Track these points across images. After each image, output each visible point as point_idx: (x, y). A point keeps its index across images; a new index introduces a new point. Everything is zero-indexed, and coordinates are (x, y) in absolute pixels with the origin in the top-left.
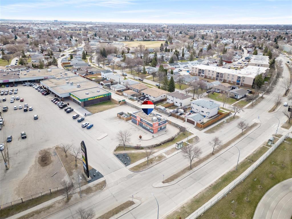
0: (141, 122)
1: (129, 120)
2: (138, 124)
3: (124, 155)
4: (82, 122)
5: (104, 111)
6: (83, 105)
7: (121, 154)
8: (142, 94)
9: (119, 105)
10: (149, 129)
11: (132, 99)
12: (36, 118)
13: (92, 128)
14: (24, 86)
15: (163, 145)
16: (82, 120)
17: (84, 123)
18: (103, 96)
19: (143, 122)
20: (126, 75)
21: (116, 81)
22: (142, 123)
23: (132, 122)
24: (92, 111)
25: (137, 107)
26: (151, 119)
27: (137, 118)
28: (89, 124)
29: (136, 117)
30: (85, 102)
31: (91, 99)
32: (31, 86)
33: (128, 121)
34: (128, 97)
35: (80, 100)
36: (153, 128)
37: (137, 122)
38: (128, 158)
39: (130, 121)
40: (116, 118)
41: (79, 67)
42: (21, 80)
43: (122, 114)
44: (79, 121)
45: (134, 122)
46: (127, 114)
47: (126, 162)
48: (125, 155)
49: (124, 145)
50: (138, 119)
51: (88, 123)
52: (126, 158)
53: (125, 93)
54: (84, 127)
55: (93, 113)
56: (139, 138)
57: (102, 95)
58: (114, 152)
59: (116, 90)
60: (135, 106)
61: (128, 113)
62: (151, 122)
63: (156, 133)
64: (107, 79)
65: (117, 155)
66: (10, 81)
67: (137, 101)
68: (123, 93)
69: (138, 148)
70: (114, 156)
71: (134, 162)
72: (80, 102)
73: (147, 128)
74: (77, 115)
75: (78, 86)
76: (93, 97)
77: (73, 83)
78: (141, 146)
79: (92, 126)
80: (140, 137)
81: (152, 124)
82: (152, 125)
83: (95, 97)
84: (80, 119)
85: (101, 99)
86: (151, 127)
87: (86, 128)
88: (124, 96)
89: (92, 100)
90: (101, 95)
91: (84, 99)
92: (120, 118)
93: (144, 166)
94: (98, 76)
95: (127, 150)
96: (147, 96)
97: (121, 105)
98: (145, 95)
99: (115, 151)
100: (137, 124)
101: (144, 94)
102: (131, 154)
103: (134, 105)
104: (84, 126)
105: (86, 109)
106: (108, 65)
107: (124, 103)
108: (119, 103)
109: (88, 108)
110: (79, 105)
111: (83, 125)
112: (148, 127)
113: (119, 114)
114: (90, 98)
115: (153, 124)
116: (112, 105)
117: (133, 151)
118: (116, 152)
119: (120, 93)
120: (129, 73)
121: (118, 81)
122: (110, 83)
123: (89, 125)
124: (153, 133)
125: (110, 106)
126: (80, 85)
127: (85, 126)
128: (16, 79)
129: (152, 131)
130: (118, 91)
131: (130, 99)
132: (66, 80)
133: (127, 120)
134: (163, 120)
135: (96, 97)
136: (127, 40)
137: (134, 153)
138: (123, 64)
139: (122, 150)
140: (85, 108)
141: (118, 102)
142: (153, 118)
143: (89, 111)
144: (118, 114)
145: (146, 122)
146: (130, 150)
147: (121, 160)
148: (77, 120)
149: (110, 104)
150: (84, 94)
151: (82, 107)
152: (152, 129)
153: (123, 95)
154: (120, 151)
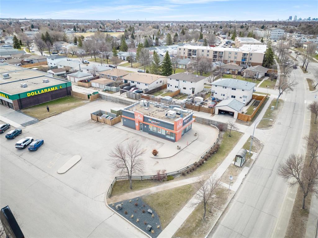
0: (145, 123)
1: (117, 123)
2: (137, 128)
3: (136, 205)
4: (17, 138)
5: (63, 113)
6: (17, 107)
7: (127, 202)
8: (124, 81)
9: (88, 101)
10: (164, 133)
11: (109, 91)
13: (42, 147)
15: (207, 162)
16: (18, 133)
17: (20, 140)
18: (56, 88)
19: (150, 122)
20: (88, 63)
21: (74, 69)
22: (148, 125)
23: (124, 125)
24: (37, 115)
26: (164, 115)
27: (136, 117)
28: (32, 140)
29: (133, 115)
30: (20, 101)
31: (33, 94)
33: (115, 125)
34: (101, 89)
35: (9, 97)
36: (174, 131)
37: (137, 124)
38: (149, 210)
39: (120, 125)
40: (89, 122)
41: (9, 56)
43: (100, 114)
44: (10, 138)
45: (130, 124)
46: (110, 112)
47: (150, 226)
48: (138, 203)
49: (130, 177)
50: (139, 118)
51: (31, 138)
52: (144, 212)
53: (93, 83)
54: (21, 148)
55: (40, 119)
56: (153, 156)
57: (54, 86)
58: (109, 199)
59: (77, 80)
60: (120, 99)
61: (112, 111)
63: (179, 140)
64: (59, 67)
65: (119, 207)
67: (119, 93)
68: (91, 84)
69: (160, 179)
70: (110, 212)
71: (169, 219)
72: (11, 101)
73: (160, 133)
74: (4, 126)
75: (5, 76)
76: (37, 91)
78: (166, 172)
79: (40, 144)
80: (155, 153)
81: (173, 124)
84: (11, 132)
85: (53, 93)
86: (169, 131)
87: (27, 149)
88: (93, 88)
89: (35, 95)
91: (19, 95)
92: (98, 121)
93: (197, 226)
94: (41, 66)
95: (138, 188)
96: (132, 84)
97: (92, 101)
98: (129, 83)
99: (110, 196)
100: (135, 129)
102: (152, 196)
103: (116, 98)
104: (23, 147)
105: (25, 113)
107: (99, 97)
108: (89, 98)
109: (29, 110)
110: (10, 107)
111: (20, 144)
112: (163, 131)
113: (94, 114)
114: (30, 92)
115: (176, 122)
116: (77, 103)
117: (154, 189)
118: (114, 197)
119: (87, 84)
121: (77, 68)
122: (65, 72)
123: (33, 143)
124: (174, 141)
125: (72, 104)
127: (25, 146)
129: (173, 138)
130: (81, 81)
131: (106, 91)
133: (114, 124)
136: (77, 31)
137: (157, 193)
138: (79, 51)
139: (126, 191)
140: (22, 111)
141: (87, 97)
143: (31, 116)
145: (157, 121)
146: (146, 187)
147: (133, 220)
148: (4, 135)
149: (72, 101)
150: (19, 87)
151: (16, 110)
152: (171, 134)
153: (91, 86)
154: (121, 193)
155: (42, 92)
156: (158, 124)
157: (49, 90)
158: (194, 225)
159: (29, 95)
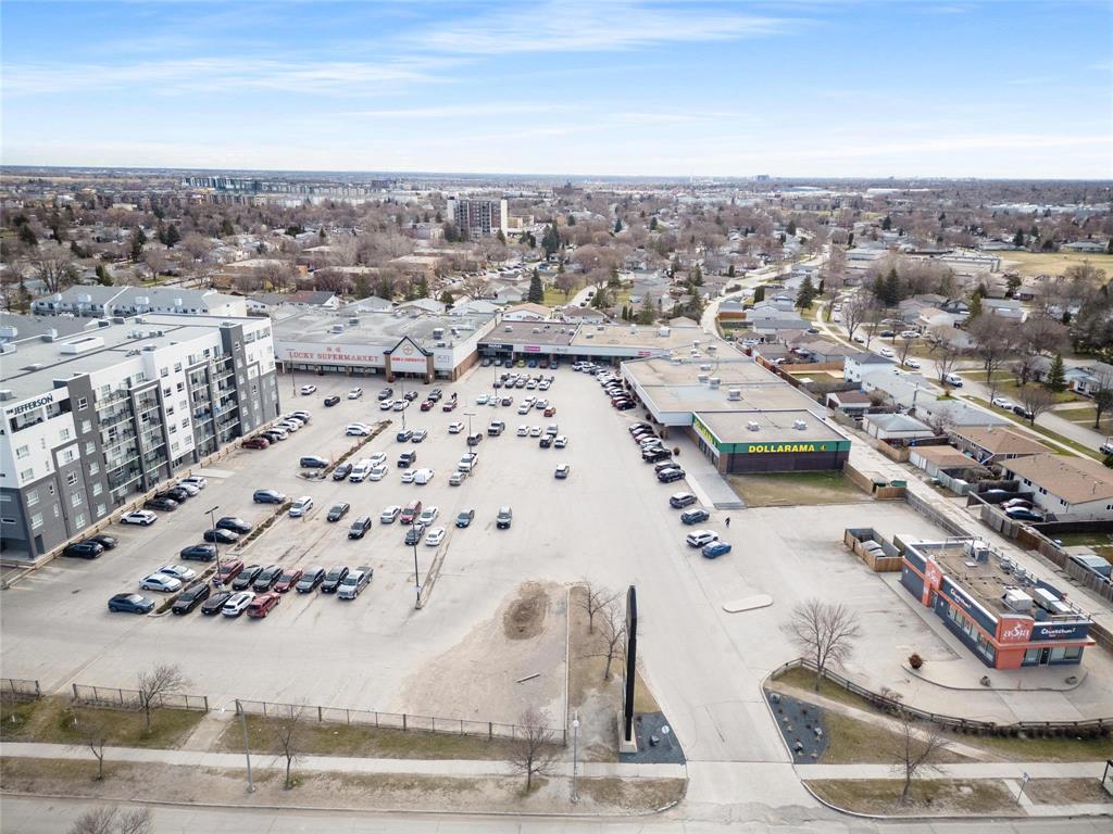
0: (942, 593)
1: (892, 571)
2: (925, 599)
3: (805, 712)
4: (697, 526)
5: (798, 508)
6: (725, 466)
7: (794, 701)
8: (1004, 473)
9: (870, 498)
10: (975, 638)
11: (944, 487)
12: (560, 474)
13: (724, 558)
14: (576, 370)
15: (1030, 741)
16: (701, 518)
17: (697, 531)
18: (812, 448)
19: (953, 597)
20: (959, 385)
21: (897, 402)
22: (946, 603)
23: (904, 583)
24: (748, 495)
25: (952, 524)
26: (999, 597)
27: (928, 573)
28: (716, 539)
29: (922, 565)
30: (732, 457)
31: (760, 449)
32: (592, 373)
33: (882, 575)
34: (928, 475)
35: (717, 445)
36: (994, 641)
37: (926, 591)
38: (819, 731)
39: (894, 579)
40: (833, 546)
41: (771, 331)
42: (571, 351)
43: (867, 535)
44: (688, 521)
45: (913, 586)
46: (891, 541)
47: (800, 745)
48: (810, 712)
49: (820, 668)
50: (932, 577)
51: (714, 534)
52: (809, 727)
53: (916, 455)
55: (750, 504)
56: (908, 665)
57: (809, 444)
58: (770, 682)
59: (883, 435)
60: (945, 519)
61: (897, 542)
62: (994, 609)
63: (1007, 669)
64: (865, 387)
65: (775, 697)
66: (545, 349)
67: (965, 500)
68: (909, 454)
69: (882, 704)
70: (759, 697)
71: (840, 758)
72: (717, 453)
73: (968, 632)
74: (688, 497)
75: (732, 395)
76: (769, 445)
77: (719, 382)
78: (902, 701)
79: (725, 550)
80: (916, 663)
81: (996, 620)
82: (995, 625)
83: (776, 445)
84: (691, 511)
85: (813, 457)
86: (985, 635)
87: (700, 551)
88: (909, 468)
89: (763, 453)
90: (804, 444)
91: (735, 445)
92: (853, 550)
93: (881, 796)
94: (829, 372)
95: (827, 695)
96: (1025, 488)
97: (880, 499)
98: (1018, 482)
99: (775, 678)
100: (920, 599)
101: (1016, 478)
102: (843, 719)
103: (939, 514)
104: (696, 544)
105: (732, 484)
106: (892, 335)
107: (900, 494)
108: (874, 490)
109: (740, 479)
110: (713, 463)
111: (693, 538)
112: (974, 631)
113: (853, 532)
115: (1001, 620)
116: (842, 494)
117: (855, 712)
118: (778, 684)
119: (897, 453)
120: (973, 377)
121: (906, 400)
122: (868, 405)
123: (714, 544)
124: (991, 665)
125: (829, 493)
126: (738, 394)
127: (701, 544)
128: (560, 348)
129: (990, 657)
130: (889, 441)
131: (936, 485)
132: (703, 369)
133: (882, 568)
134: (1066, 619)
135: (784, 444)
136: (1022, 247)
137: (855, 720)
138: (962, 340)
139: (805, 687)
140: (730, 477)
141: (872, 487)
142: (1012, 592)
143: (739, 494)
144: (849, 534)
145: (967, 601)
146: (844, 701)
147: (783, 725)
148: (680, 513)
149: (833, 487)
150: (743, 428)
151: (720, 473)
152: (989, 646)
153: (906, 461)
154: (796, 686)
155: (780, 449)
156: (966, 609)
157: (795, 449)
158: (877, 792)
159: (752, 450)
